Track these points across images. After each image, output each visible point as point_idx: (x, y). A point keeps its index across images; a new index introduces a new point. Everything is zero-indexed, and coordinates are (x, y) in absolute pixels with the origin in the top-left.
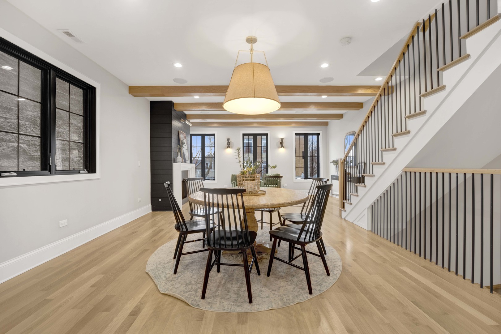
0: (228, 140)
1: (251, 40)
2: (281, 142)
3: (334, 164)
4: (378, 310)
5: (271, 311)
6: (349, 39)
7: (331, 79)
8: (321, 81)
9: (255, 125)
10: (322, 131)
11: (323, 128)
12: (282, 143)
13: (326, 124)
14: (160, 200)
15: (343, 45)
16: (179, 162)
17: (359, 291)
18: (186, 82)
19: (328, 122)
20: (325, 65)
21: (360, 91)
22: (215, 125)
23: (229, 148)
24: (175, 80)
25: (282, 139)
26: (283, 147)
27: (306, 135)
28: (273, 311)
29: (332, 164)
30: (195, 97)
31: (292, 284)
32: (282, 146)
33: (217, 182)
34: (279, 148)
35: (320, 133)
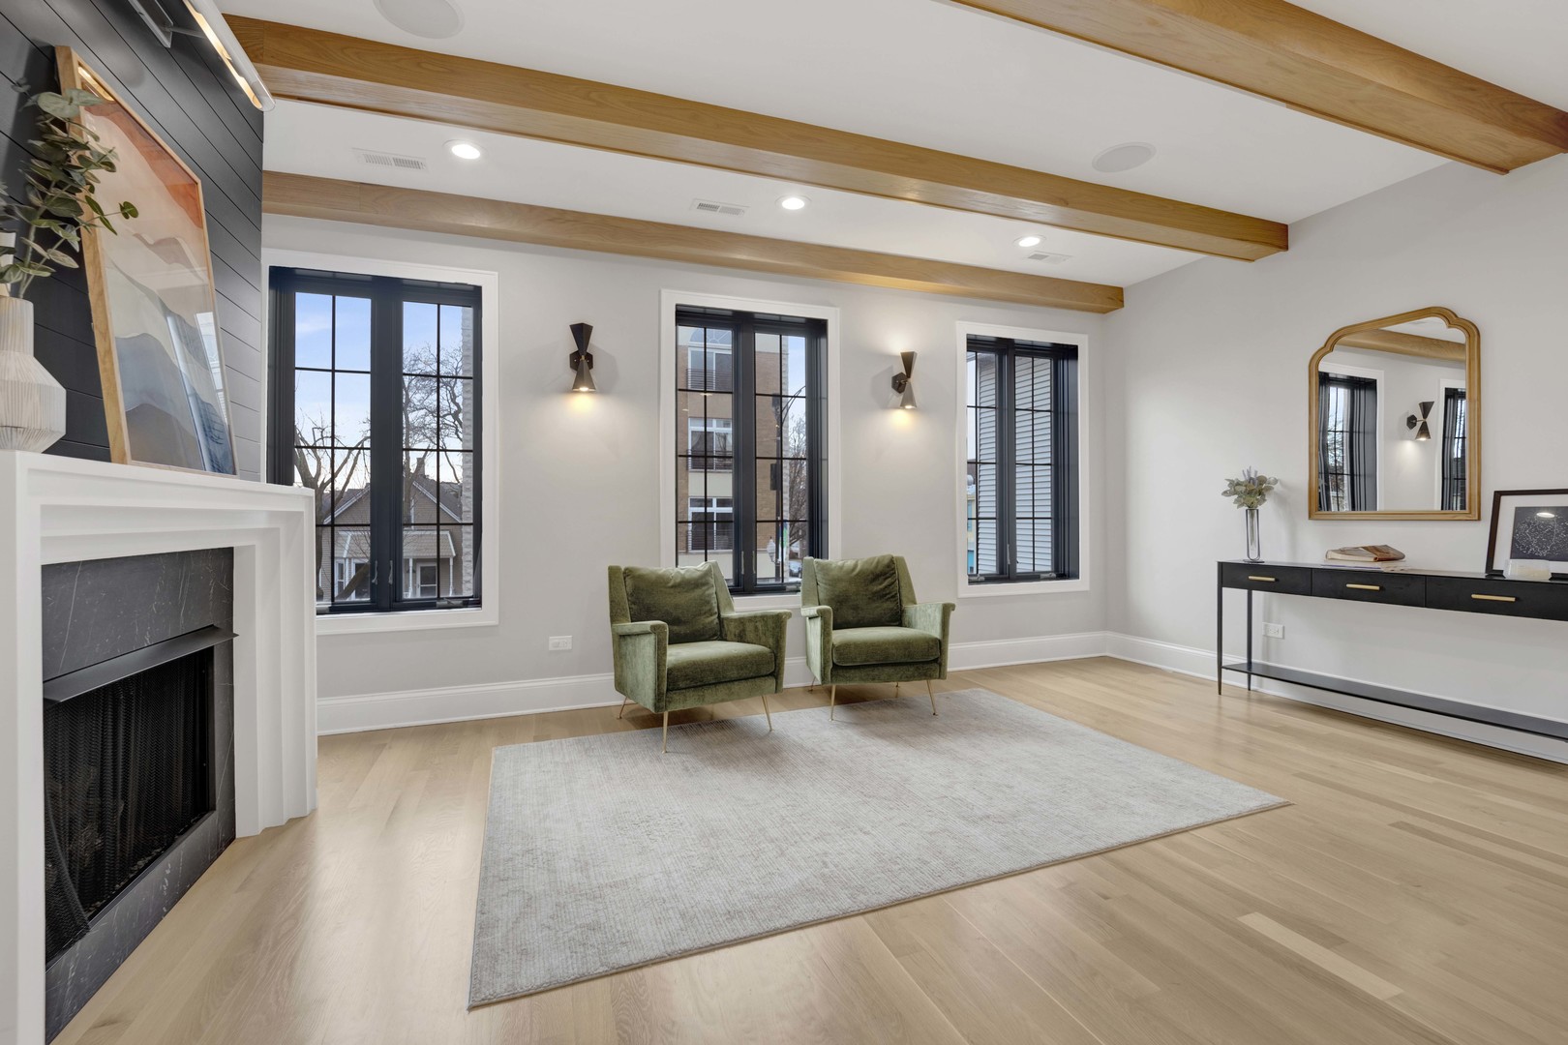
0: (581, 332)
2: (895, 378)
11: (1090, 319)
12: (900, 383)
13: (1113, 300)
19: (1119, 293)
26: (912, 404)
33: (494, 622)
34: (886, 406)
35: (1075, 348)
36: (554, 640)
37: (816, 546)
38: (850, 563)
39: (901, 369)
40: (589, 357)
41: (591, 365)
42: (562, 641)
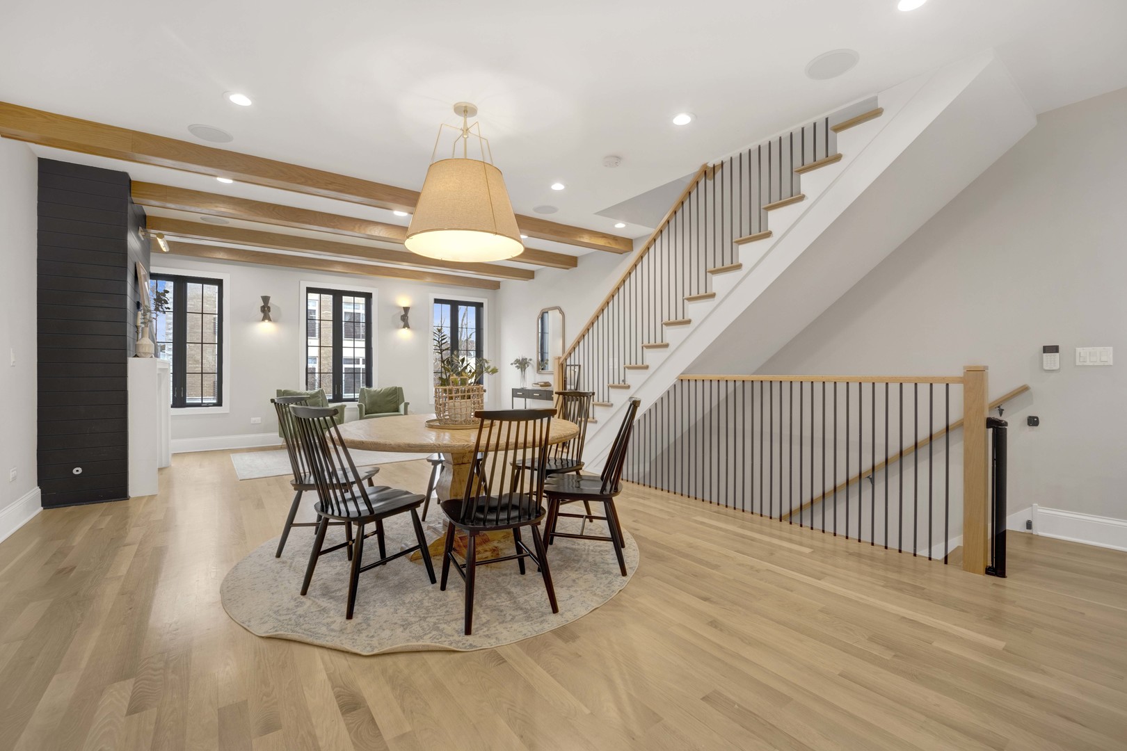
0: (266, 299)
1: (465, 110)
2: (402, 316)
3: (518, 367)
4: (713, 569)
5: (594, 612)
6: (616, 159)
7: (553, 210)
8: (536, 210)
9: (339, 269)
10: (487, 300)
11: (489, 292)
12: (405, 318)
13: (496, 286)
14: (77, 471)
15: (606, 166)
16: (145, 353)
17: (675, 556)
18: (228, 138)
19: (498, 283)
20: (558, 187)
21: (586, 239)
22: (221, 255)
23: (267, 321)
24: (193, 129)
25: (406, 309)
26: (409, 327)
27: (455, 305)
28: (597, 611)
29: (514, 366)
30: (219, 179)
31: (585, 571)
32: (406, 325)
33: (228, 412)
34: (398, 327)
35: (482, 304)
36: (253, 419)
37: (369, 383)
38: (379, 389)
39: (403, 313)
40: (269, 308)
41: (269, 311)
42: (257, 420)
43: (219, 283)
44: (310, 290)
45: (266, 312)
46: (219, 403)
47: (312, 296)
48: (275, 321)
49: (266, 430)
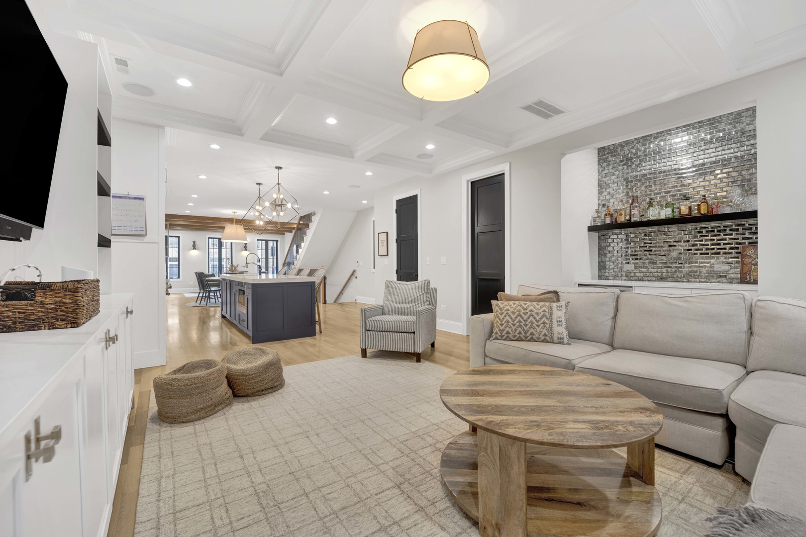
0: (194, 242)
11: (281, 236)
22: (179, 228)
23: (195, 250)
32: (246, 250)
34: (242, 250)
35: (278, 240)
36: (190, 283)
40: (195, 245)
43: (179, 237)
44: (209, 238)
45: (194, 247)
46: (179, 278)
47: (210, 240)
48: (198, 249)
49: (195, 287)
